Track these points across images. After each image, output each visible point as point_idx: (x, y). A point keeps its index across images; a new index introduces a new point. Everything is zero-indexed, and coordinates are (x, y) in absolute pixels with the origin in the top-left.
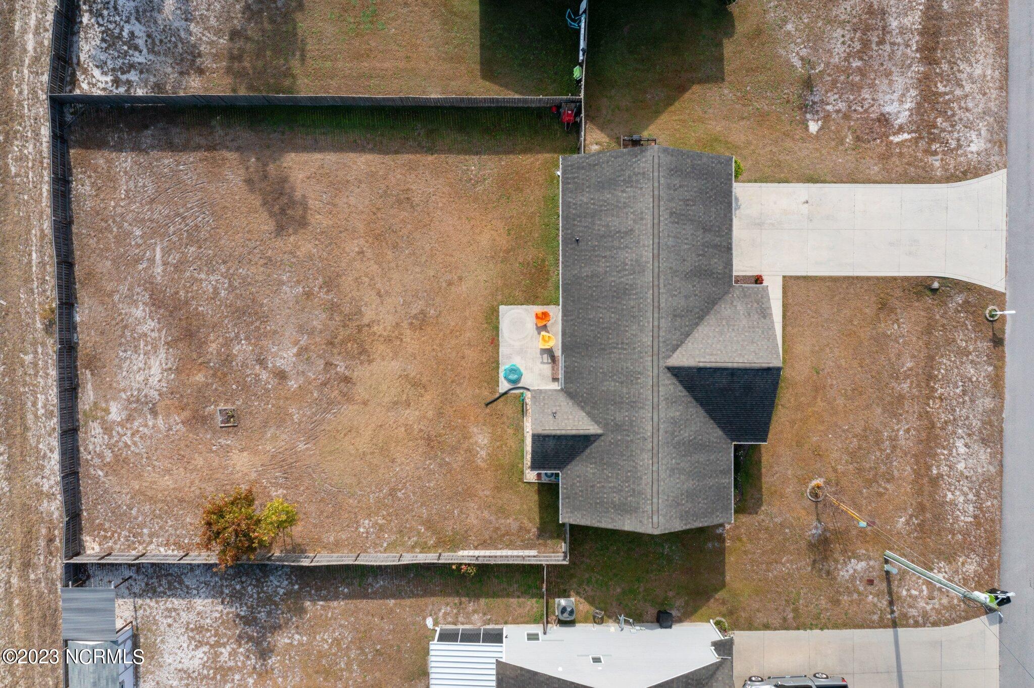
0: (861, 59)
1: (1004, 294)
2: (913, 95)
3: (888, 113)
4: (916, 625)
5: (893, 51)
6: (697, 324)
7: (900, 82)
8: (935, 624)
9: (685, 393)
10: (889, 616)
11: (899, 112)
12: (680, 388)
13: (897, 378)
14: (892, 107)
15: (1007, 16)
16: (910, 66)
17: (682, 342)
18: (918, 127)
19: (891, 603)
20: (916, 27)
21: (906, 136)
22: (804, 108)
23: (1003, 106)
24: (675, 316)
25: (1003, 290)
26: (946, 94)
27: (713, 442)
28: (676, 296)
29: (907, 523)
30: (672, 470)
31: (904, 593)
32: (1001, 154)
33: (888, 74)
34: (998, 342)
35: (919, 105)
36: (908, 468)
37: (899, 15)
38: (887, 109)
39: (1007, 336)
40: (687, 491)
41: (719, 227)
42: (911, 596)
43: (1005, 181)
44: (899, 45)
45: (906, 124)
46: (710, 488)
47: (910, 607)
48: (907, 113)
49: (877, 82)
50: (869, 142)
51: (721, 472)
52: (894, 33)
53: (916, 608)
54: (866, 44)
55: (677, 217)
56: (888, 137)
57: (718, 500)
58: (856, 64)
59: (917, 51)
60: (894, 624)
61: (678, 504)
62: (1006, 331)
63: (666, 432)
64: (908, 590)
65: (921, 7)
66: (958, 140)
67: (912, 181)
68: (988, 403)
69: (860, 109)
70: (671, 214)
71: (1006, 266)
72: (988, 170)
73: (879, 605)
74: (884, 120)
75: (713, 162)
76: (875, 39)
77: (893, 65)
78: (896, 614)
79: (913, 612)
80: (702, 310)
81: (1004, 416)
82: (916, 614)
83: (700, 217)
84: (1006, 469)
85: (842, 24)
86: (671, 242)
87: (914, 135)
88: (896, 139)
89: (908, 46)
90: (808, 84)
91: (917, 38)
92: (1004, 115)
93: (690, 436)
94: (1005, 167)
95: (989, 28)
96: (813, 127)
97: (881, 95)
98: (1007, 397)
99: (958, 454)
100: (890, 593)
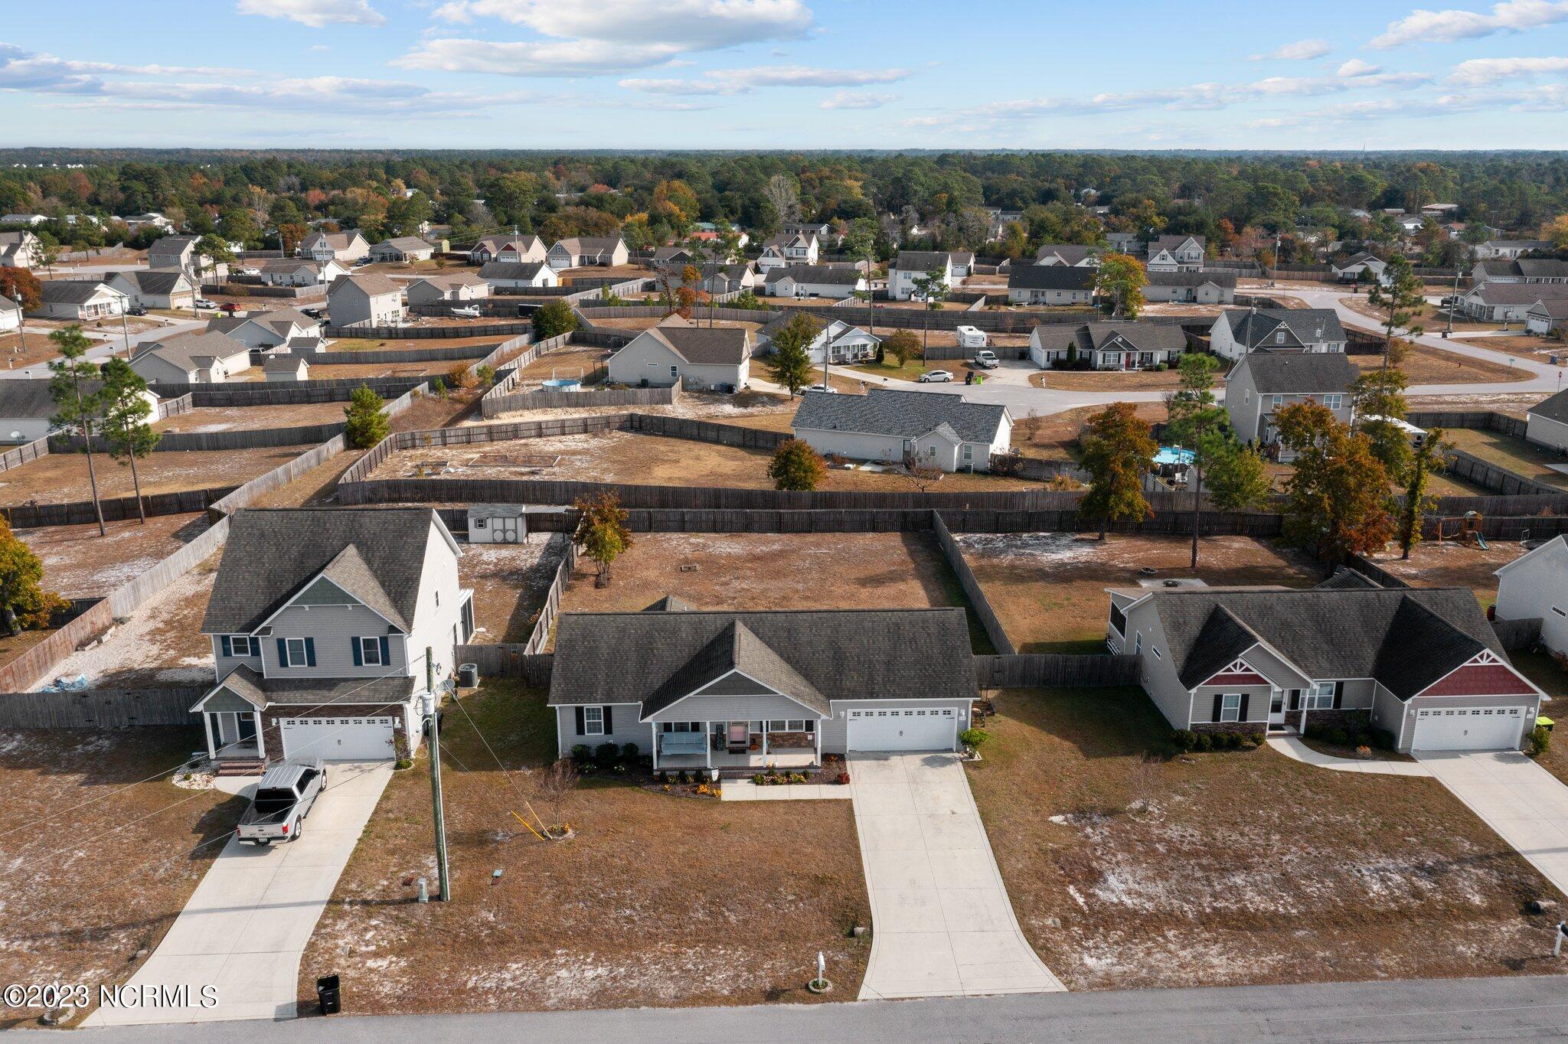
0: (1169, 851)
1: (855, 999)
2: (1146, 906)
3: (1106, 881)
4: (320, 926)
5: (1198, 879)
6: (781, 655)
7: (1159, 889)
8: (311, 946)
9: (706, 642)
10: (347, 900)
11: (1113, 891)
12: (712, 638)
13: (712, 903)
14: (1116, 883)
15: (1321, 980)
16: (1188, 902)
17: (761, 639)
18: (1099, 912)
19: (366, 903)
20: (1249, 905)
21: (1081, 900)
22: (1081, 812)
23: (1172, 984)
24: (789, 631)
25: (861, 997)
26: (1164, 937)
27: (647, 678)
28: (811, 630)
29: (485, 924)
30: (624, 630)
31: (374, 922)
32: (1091, 986)
33: (1162, 875)
34: (773, 995)
35: (1135, 913)
36: (572, 922)
37: (1255, 884)
38: (1112, 880)
39: (783, 1005)
40: (596, 647)
41: (894, 680)
42: (366, 930)
43: (1046, 990)
44: (1210, 885)
45: (1099, 900)
46: (595, 675)
47: (350, 926)
48: (1115, 900)
49: (1144, 865)
50: (1056, 863)
51: (611, 689)
52: (1224, 881)
53: (346, 930)
54: (1189, 854)
55: (895, 631)
56: (1071, 883)
57: (579, 686)
58: (1161, 848)
59: (1214, 909)
60: (334, 902)
61: (585, 638)
62: (791, 1005)
63: (665, 623)
64: (376, 927)
65: (1281, 909)
66: (1097, 948)
67: (1013, 899)
68: (669, 990)
69: (1099, 853)
70: (897, 625)
71: (903, 999)
72: (1059, 973)
73: (370, 891)
74: (1094, 877)
75: (965, 671)
76: (1204, 862)
77: (1177, 880)
78: (347, 907)
79: (341, 925)
80: (798, 662)
81: (643, 1008)
82: (337, 928)
83: (901, 658)
84: (547, 1016)
85: (1207, 833)
86: (866, 624)
87: (1085, 908)
88: (1071, 890)
89: (1215, 896)
90: (1110, 813)
91: (1234, 908)
92: (1159, 984)
93: (658, 649)
94: (1072, 990)
95: (1293, 966)
96: (1057, 819)
97: (1128, 869)
98: (678, 1010)
99: (583, 971)
100: (383, 903)
